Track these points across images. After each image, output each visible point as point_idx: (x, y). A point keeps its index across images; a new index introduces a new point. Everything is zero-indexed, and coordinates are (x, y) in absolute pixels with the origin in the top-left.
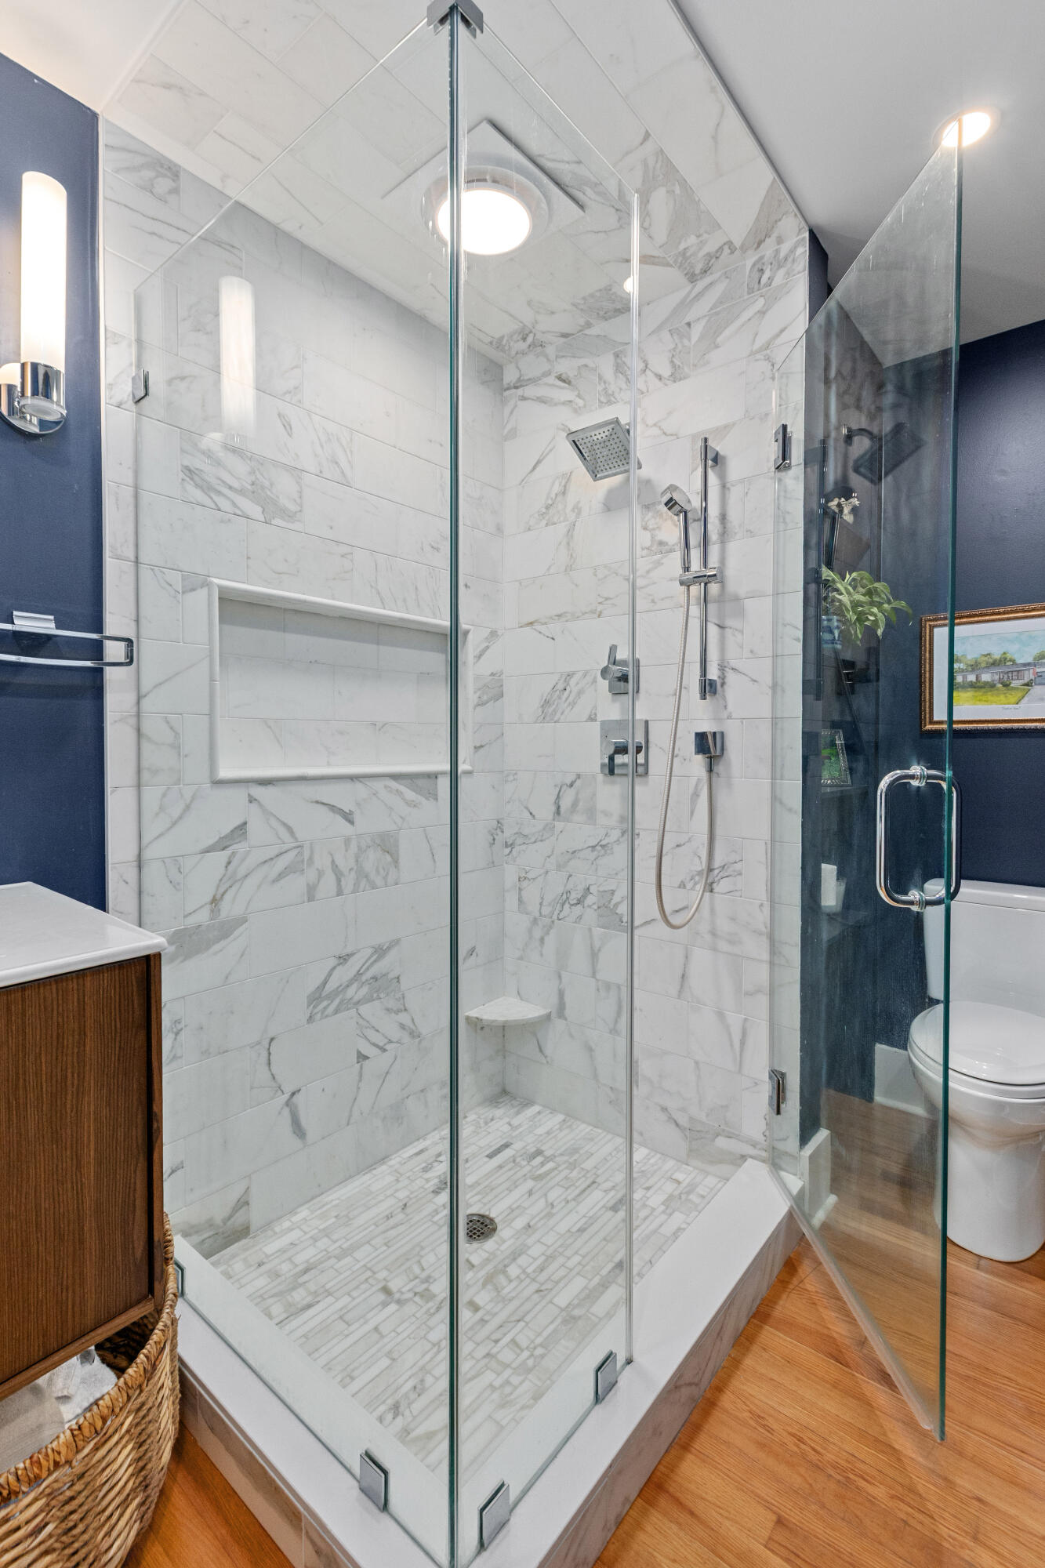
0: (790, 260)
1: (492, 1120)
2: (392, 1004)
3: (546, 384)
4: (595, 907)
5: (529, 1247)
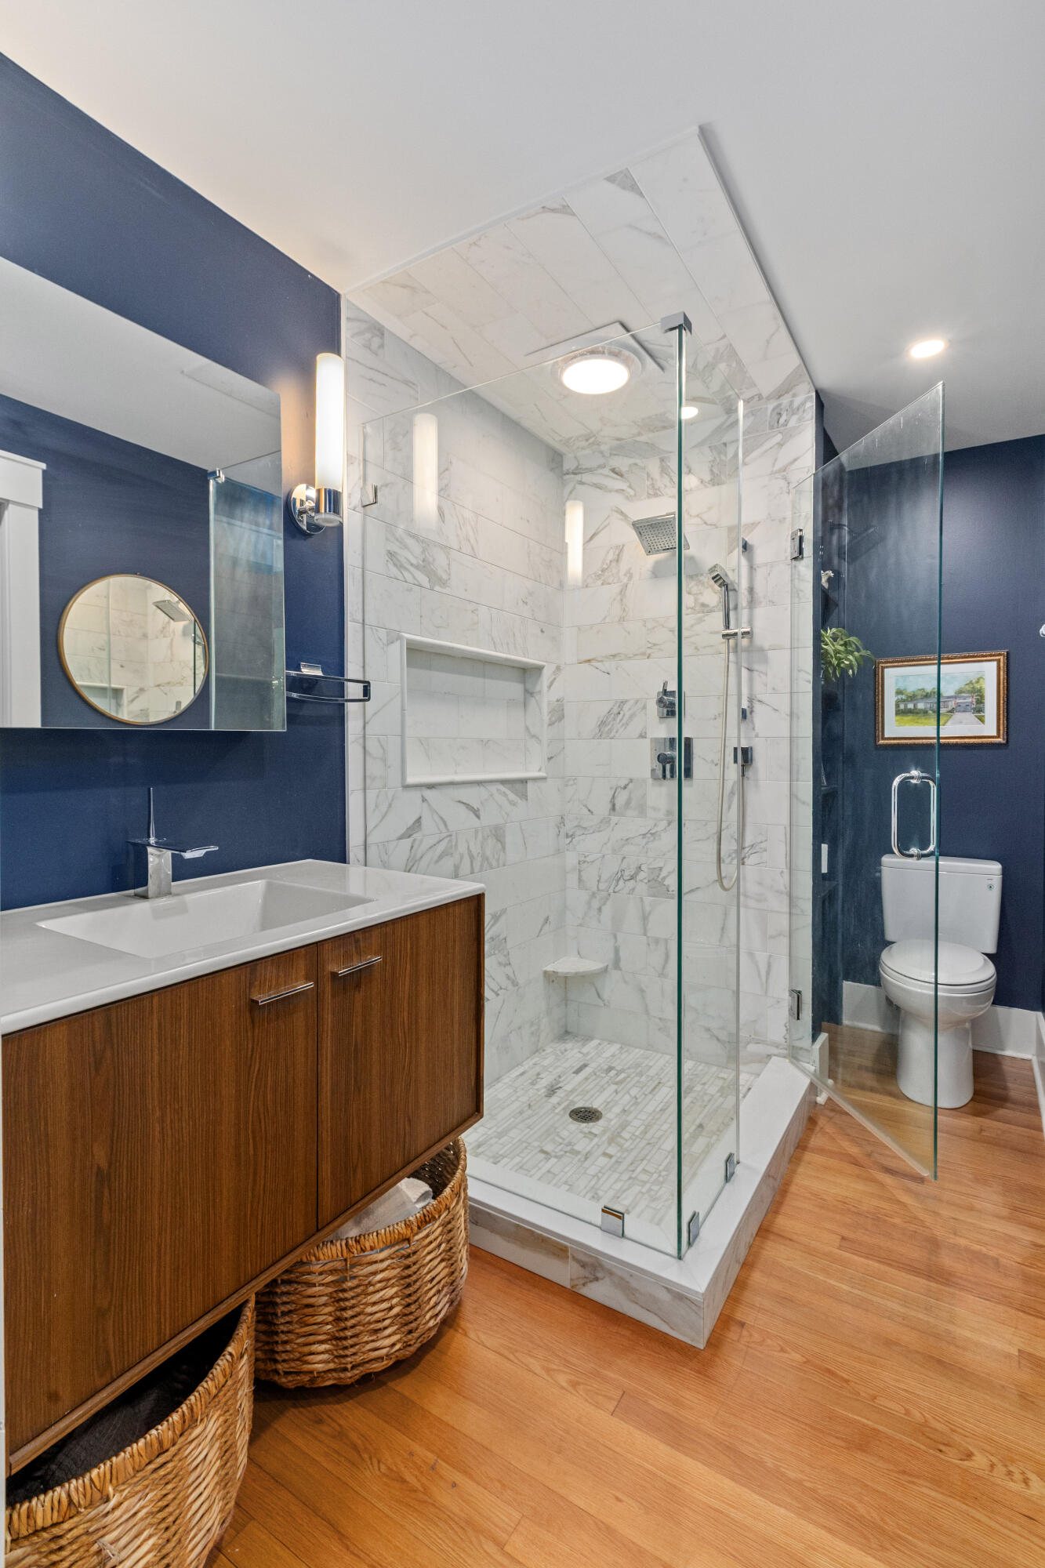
0: (801, 410)
1: (566, 1050)
2: (502, 959)
3: (601, 474)
4: (646, 881)
5: (631, 1122)
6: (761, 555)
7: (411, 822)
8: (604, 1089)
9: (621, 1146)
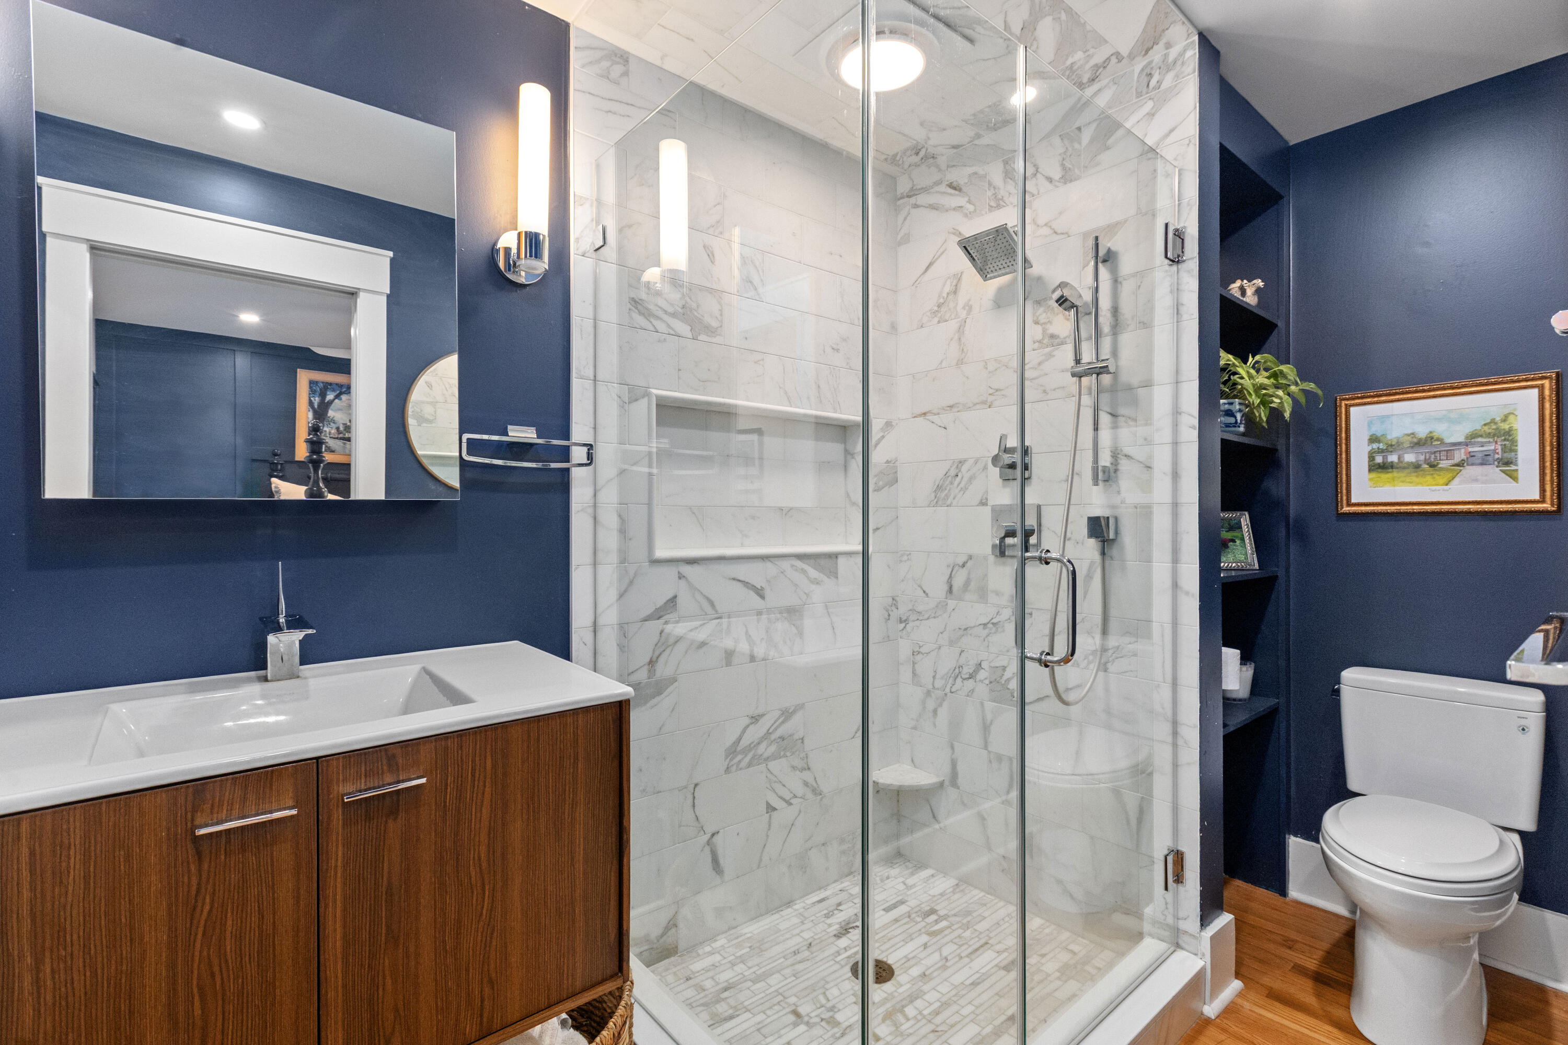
0: (1179, 63)
1: (888, 878)
2: (797, 762)
3: (937, 192)
4: (987, 682)
5: (925, 993)
6: (1127, 265)
7: (661, 602)
8: (912, 940)
9: (897, 1026)
